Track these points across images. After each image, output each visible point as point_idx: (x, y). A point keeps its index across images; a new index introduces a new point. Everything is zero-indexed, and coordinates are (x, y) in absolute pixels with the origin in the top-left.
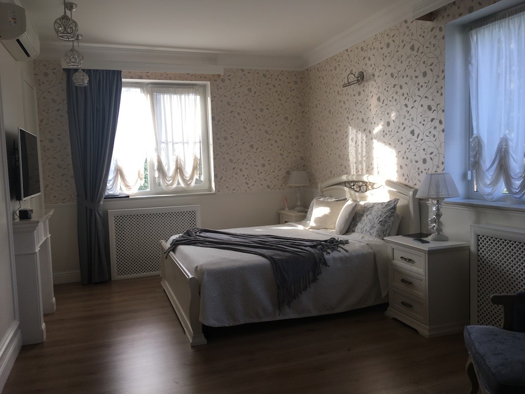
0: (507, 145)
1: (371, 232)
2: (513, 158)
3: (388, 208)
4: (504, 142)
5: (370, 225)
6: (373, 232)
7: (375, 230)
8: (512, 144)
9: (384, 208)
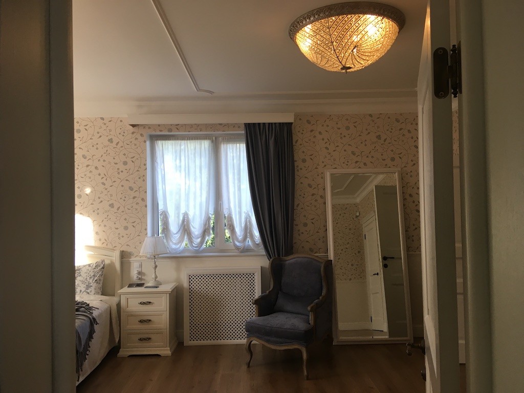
0: (188, 217)
1: (88, 291)
2: (192, 226)
3: (99, 268)
4: (186, 215)
5: (85, 286)
6: (91, 291)
7: (92, 289)
8: (191, 217)
9: (95, 268)
